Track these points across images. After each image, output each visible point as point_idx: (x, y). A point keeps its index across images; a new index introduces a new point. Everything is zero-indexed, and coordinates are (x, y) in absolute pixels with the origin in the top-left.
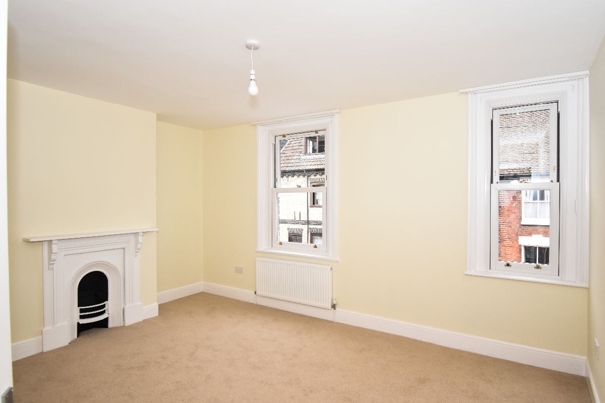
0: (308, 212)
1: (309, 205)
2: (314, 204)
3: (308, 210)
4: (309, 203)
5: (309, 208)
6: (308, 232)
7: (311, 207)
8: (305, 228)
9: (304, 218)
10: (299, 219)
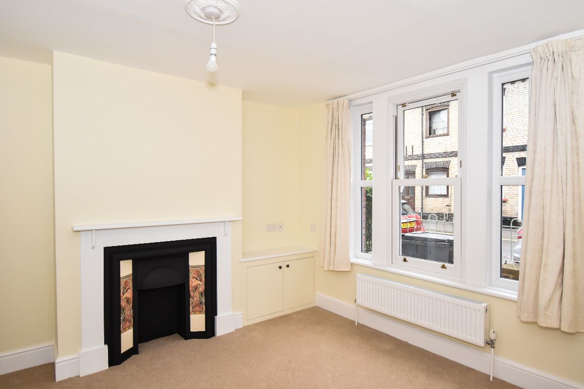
0: (423, 145)
1: (424, 136)
2: (430, 134)
3: (423, 142)
4: (424, 133)
5: (425, 140)
6: (423, 168)
7: (427, 137)
8: (418, 163)
9: (418, 152)
10: (411, 154)
